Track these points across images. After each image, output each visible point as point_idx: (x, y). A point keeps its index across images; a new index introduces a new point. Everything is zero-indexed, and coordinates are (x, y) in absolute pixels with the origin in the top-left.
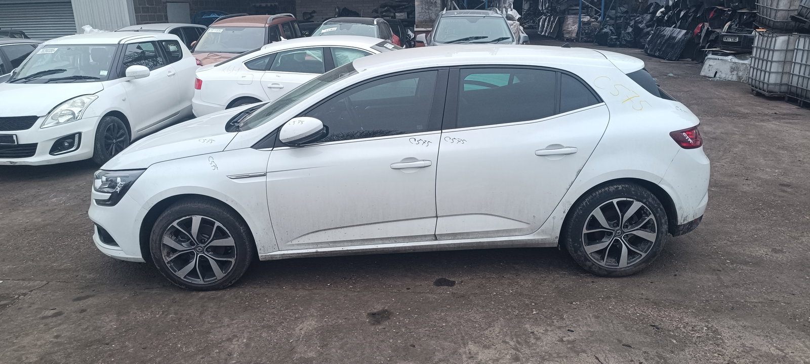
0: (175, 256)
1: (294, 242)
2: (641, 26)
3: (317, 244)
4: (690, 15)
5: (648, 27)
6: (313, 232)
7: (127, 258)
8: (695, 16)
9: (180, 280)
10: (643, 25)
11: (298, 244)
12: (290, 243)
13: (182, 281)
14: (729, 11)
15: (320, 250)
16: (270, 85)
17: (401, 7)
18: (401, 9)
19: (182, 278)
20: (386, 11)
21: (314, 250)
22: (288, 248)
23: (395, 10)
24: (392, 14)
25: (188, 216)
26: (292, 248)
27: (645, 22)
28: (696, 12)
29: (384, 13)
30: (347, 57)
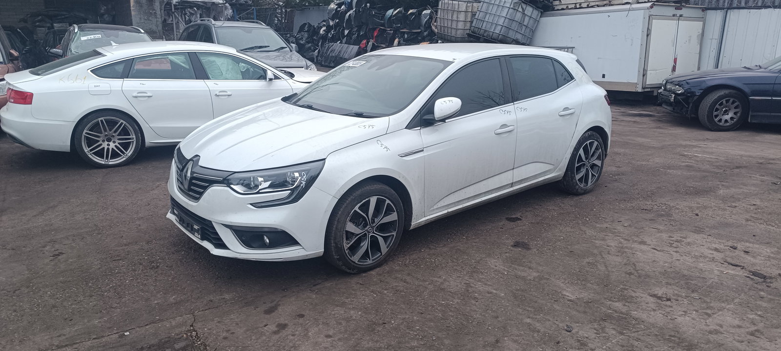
0: (354, 241)
1: (435, 207)
2: (302, 42)
3: (448, 206)
4: (354, 33)
5: (308, 42)
6: (447, 196)
7: (307, 256)
8: (358, 35)
9: (355, 265)
10: (304, 41)
11: (437, 208)
12: (432, 209)
13: (357, 266)
14: (391, 30)
15: (450, 210)
16: (135, 94)
17: (59, 17)
18: (60, 19)
19: (356, 262)
20: (39, 21)
21: (446, 212)
22: (430, 213)
23: (52, 20)
24: (48, 25)
25: (367, 198)
26: (432, 213)
27: (304, 39)
28: (358, 31)
29: (38, 23)
30: (214, 61)
